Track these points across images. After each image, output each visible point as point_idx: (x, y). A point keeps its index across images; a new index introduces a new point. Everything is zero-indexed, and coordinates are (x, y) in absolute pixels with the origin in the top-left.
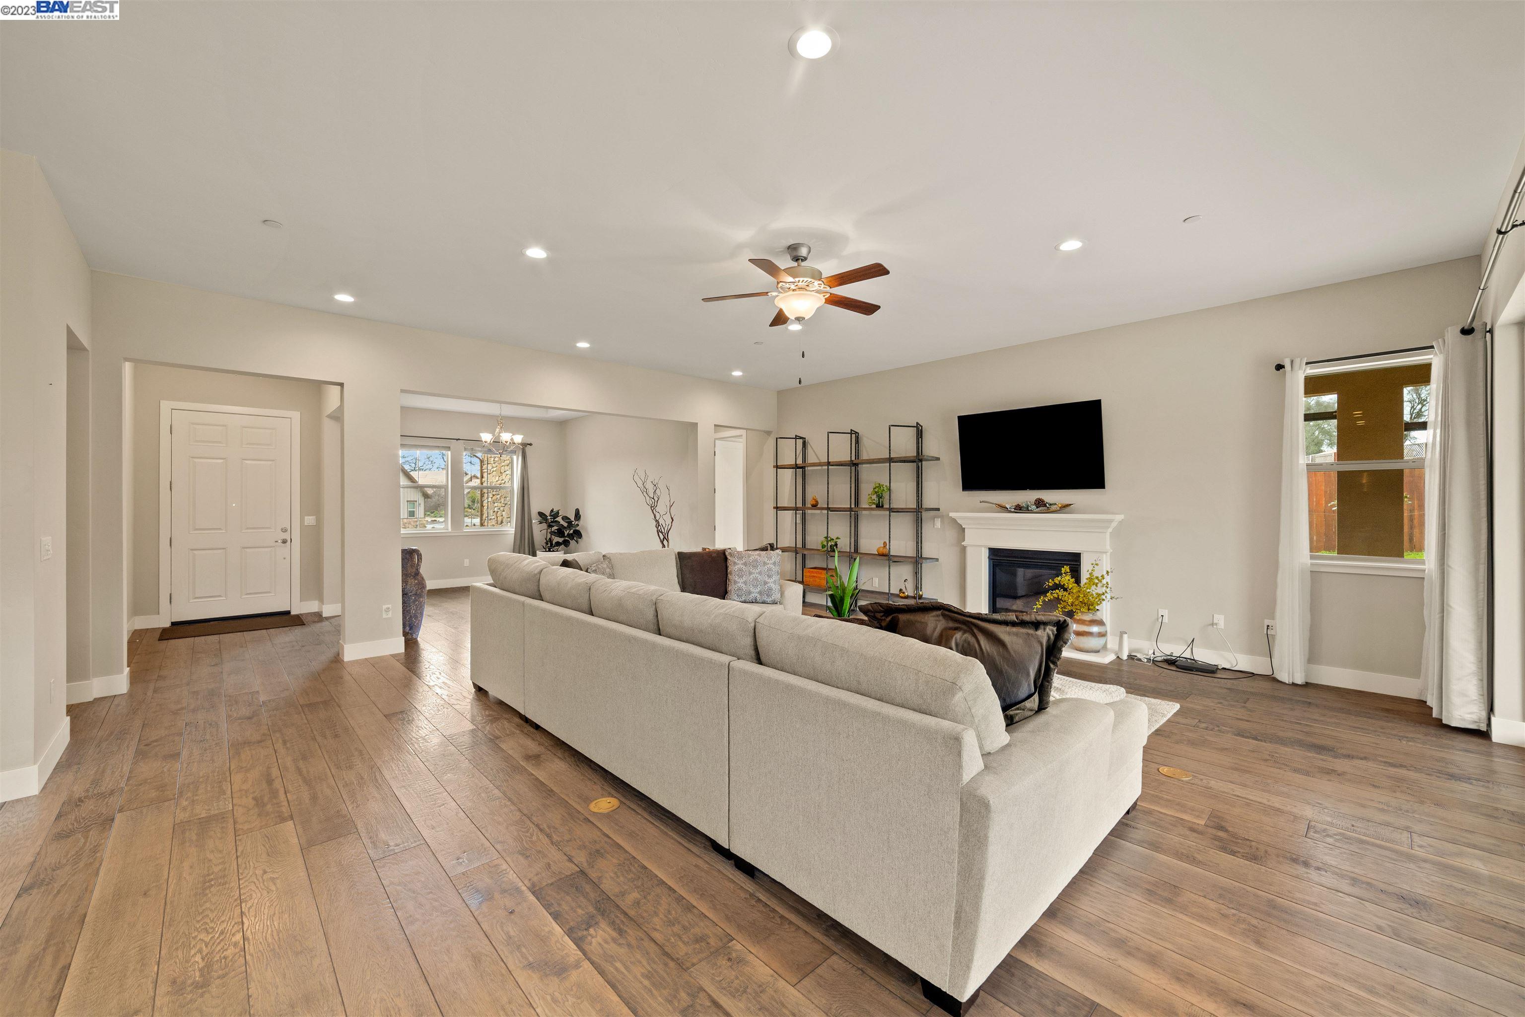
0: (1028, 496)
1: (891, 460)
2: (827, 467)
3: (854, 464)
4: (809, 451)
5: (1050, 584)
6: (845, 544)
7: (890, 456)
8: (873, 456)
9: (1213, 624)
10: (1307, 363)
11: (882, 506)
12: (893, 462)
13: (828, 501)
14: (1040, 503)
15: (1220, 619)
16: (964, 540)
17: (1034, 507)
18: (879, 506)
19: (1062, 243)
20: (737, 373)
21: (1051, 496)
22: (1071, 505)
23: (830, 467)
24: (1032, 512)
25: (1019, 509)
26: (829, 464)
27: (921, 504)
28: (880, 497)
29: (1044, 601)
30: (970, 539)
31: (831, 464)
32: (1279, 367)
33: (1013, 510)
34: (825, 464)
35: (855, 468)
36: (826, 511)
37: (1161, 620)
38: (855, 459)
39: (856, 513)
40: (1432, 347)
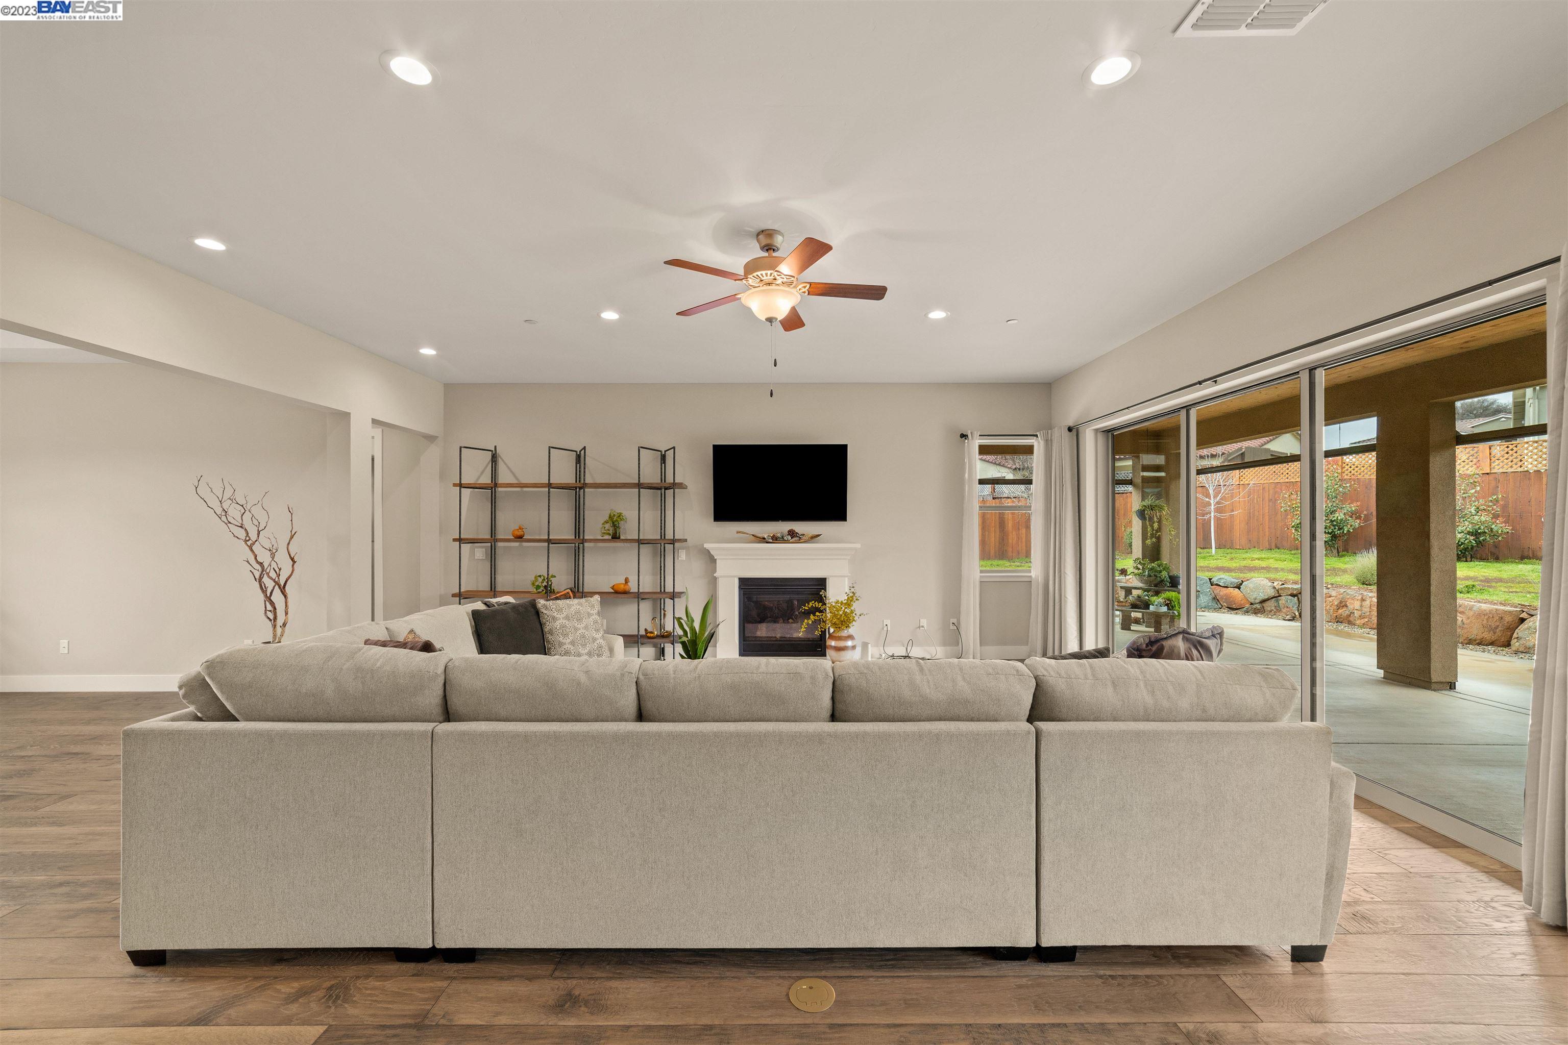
0: (782, 527)
1: (639, 486)
2: (547, 489)
3: (578, 488)
4: (501, 467)
5: (807, 608)
6: (562, 582)
7: (639, 481)
8: (600, 480)
9: (919, 627)
10: (980, 436)
11: (619, 538)
12: (642, 488)
13: (549, 532)
14: (792, 533)
15: (924, 622)
16: (715, 571)
17: (789, 537)
18: (615, 537)
19: (930, 312)
20: (428, 351)
21: (801, 527)
22: (819, 535)
23: (551, 490)
24: (787, 542)
25: (775, 539)
26: (550, 485)
27: (664, 535)
28: (615, 526)
29: (808, 624)
30: (722, 569)
31: (553, 486)
32: (964, 436)
33: (771, 541)
34: (544, 485)
35: (576, 492)
36: (546, 544)
37: (885, 629)
38: (576, 482)
39: (577, 545)
40: (1036, 436)
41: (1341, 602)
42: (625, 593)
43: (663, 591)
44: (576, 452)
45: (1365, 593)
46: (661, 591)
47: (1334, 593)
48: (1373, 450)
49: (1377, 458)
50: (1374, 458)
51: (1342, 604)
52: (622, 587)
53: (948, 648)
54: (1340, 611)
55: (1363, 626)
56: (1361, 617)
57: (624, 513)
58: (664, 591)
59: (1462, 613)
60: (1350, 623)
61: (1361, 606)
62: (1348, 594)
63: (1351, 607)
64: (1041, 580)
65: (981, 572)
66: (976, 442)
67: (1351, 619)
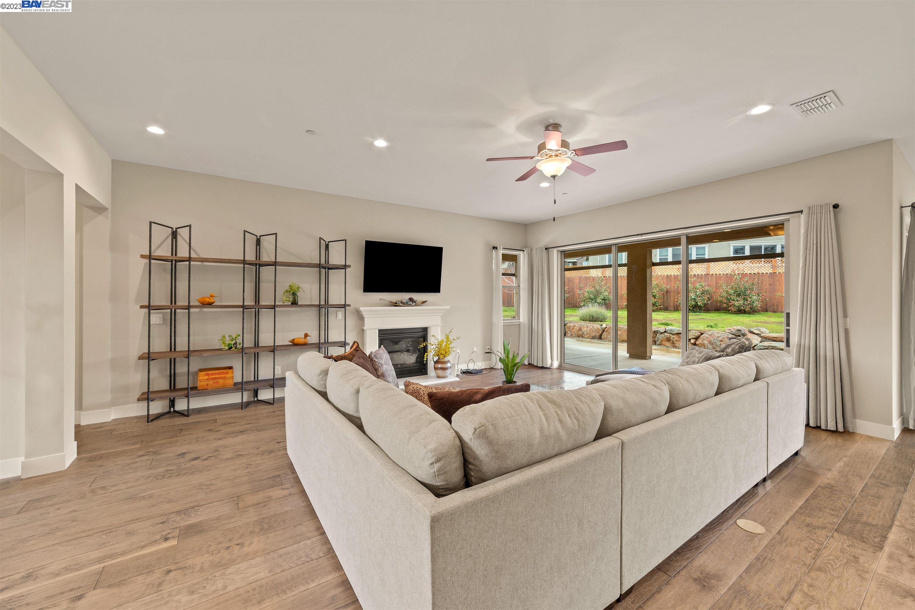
0: (405, 296)
1: (320, 266)
2: (242, 265)
7: (320, 262)
9: (473, 352)
10: (502, 248)
11: (297, 304)
13: (243, 299)
14: (411, 299)
15: (475, 349)
16: (364, 325)
17: (410, 303)
18: (294, 303)
22: (427, 301)
23: (246, 265)
25: (402, 304)
26: (245, 262)
27: (328, 301)
28: (294, 295)
30: (367, 326)
31: (247, 262)
32: (494, 248)
34: (241, 262)
35: (256, 268)
36: (242, 309)
37: (458, 355)
38: (256, 259)
39: (257, 309)
40: (524, 251)
41: (579, 329)
42: (305, 344)
43: (326, 341)
44: (257, 236)
45: (588, 324)
46: (325, 341)
47: (577, 325)
48: (626, 266)
49: (627, 269)
50: (626, 269)
51: (580, 330)
52: (302, 341)
53: (486, 362)
54: (579, 332)
55: (588, 338)
56: (587, 334)
57: (300, 285)
58: (328, 341)
59: (620, 330)
60: (583, 337)
61: (587, 330)
62: (582, 325)
63: (583, 330)
64: (526, 323)
65: (504, 320)
66: (501, 252)
67: (583, 335)
